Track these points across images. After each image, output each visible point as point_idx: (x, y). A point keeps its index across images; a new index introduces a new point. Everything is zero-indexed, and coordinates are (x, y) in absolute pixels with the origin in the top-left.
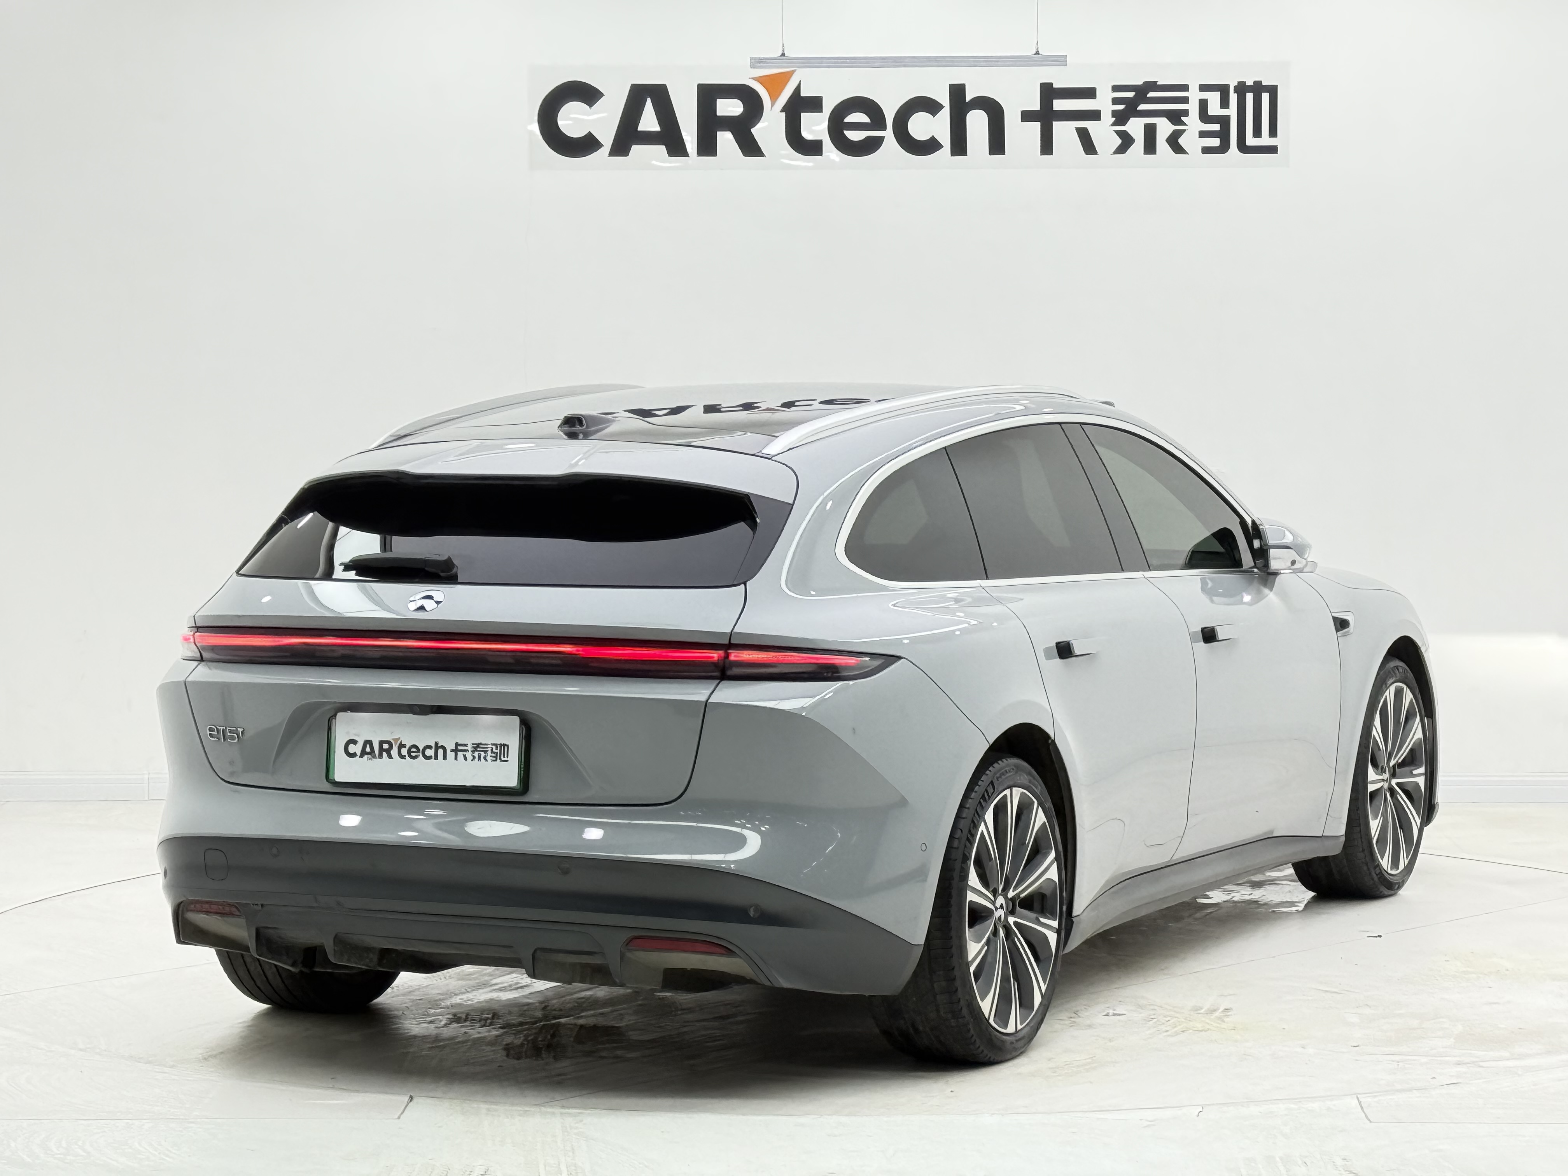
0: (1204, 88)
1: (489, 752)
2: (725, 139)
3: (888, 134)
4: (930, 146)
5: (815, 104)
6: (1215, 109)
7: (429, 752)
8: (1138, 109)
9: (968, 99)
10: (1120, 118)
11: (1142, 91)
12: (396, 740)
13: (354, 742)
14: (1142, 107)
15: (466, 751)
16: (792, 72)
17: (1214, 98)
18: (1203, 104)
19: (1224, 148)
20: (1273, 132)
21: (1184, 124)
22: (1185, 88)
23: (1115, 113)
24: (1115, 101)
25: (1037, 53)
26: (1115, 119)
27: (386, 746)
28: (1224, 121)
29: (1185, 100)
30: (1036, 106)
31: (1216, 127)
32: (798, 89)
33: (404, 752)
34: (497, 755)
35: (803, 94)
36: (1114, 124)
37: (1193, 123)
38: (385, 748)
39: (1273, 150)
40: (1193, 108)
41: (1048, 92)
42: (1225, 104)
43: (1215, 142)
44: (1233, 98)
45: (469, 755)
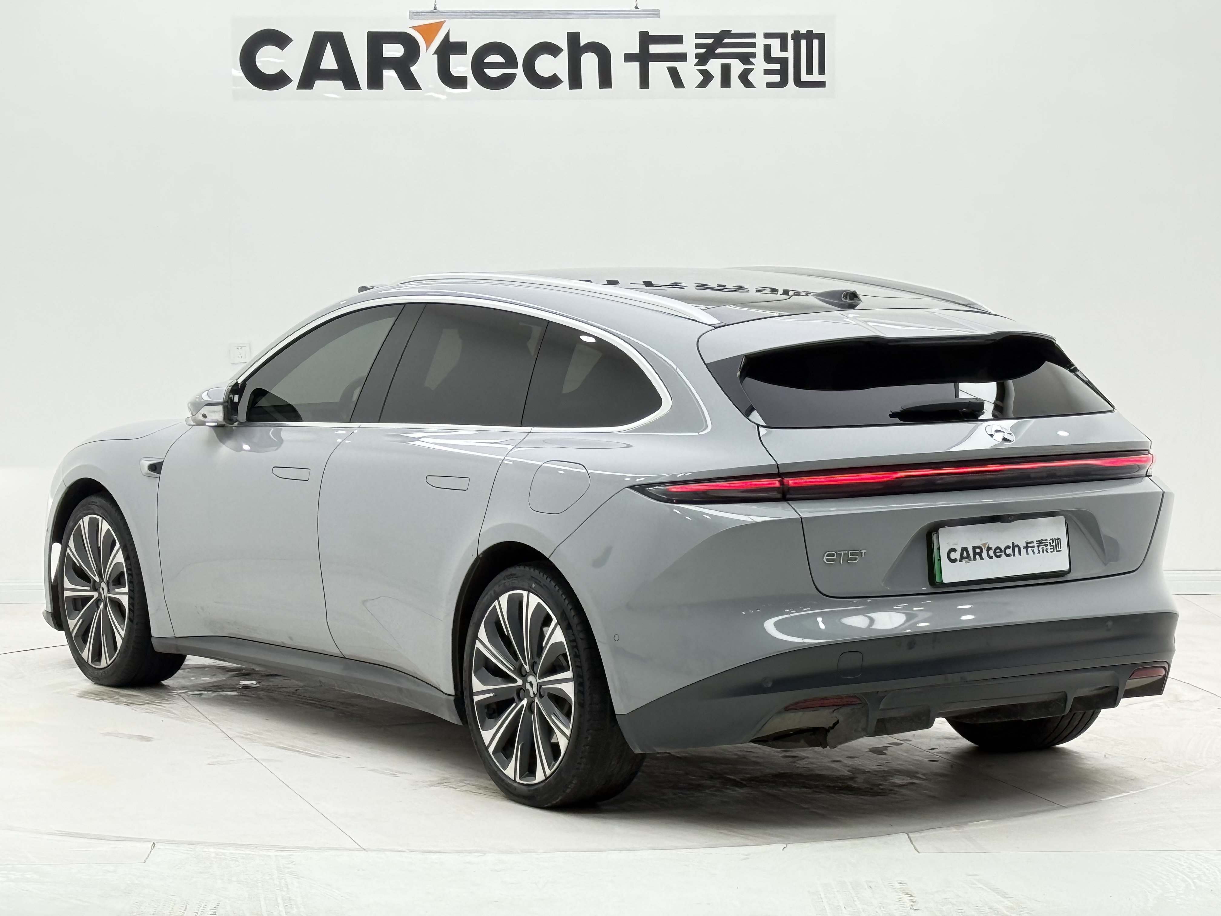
0: (767, 35)
1: (1049, 546)
2: (390, 75)
3: (519, 72)
4: (553, 81)
5: (461, 48)
6: (776, 52)
7: (1009, 551)
8: (716, 52)
9: (582, 44)
10: (702, 59)
11: (719, 38)
12: (985, 545)
13: (954, 550)
14: (719, 51)
15: (1033, 547)
16: (443, 22)
17: (775, 44)
18: (767, 48)
19: (783, 83)
20: (822, 71)
21: (752, 64)
22: (752, 35)
23: (698, 56)
24: (698, 46)
25: (636, 8)
26: (698, 60)
27: (978, 550)
28: (784, 62)
29: (753, 45)
30: (635, 49)
31: (777, 67)
32: (447, 36)
33: (991, 553)
34: (1054, 547)
35: (451, 40)
36: (697, 64)
37: (759, 63)
38: (978, 552)
39: (822, 84)
40: (759, 51)
41: (646, 39)
42: (784, 48)
43: (777, 78)
44: (791, 44)
45: (1036, 549)
